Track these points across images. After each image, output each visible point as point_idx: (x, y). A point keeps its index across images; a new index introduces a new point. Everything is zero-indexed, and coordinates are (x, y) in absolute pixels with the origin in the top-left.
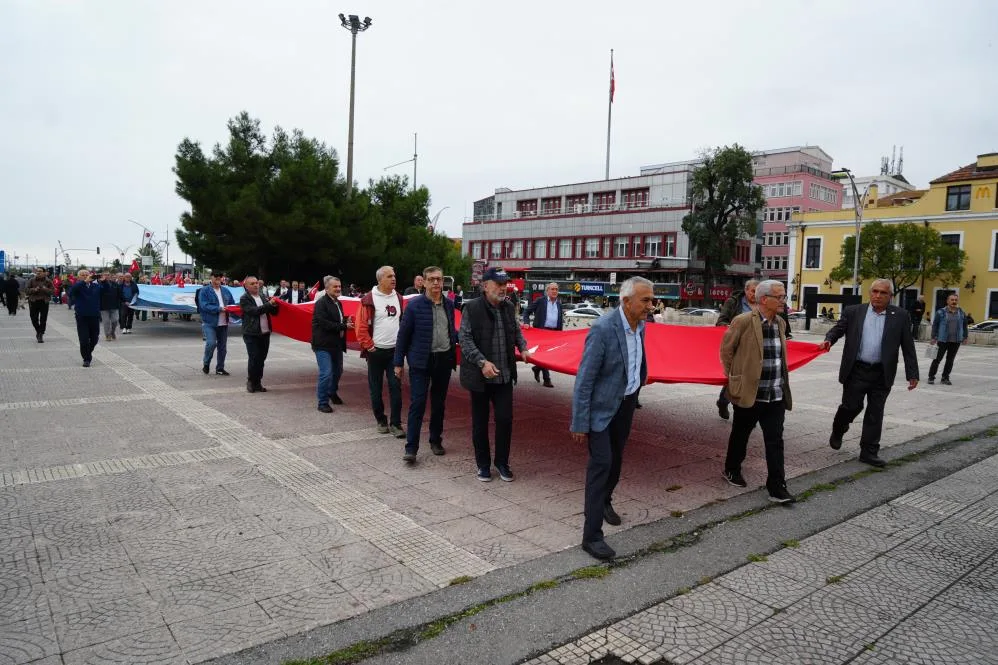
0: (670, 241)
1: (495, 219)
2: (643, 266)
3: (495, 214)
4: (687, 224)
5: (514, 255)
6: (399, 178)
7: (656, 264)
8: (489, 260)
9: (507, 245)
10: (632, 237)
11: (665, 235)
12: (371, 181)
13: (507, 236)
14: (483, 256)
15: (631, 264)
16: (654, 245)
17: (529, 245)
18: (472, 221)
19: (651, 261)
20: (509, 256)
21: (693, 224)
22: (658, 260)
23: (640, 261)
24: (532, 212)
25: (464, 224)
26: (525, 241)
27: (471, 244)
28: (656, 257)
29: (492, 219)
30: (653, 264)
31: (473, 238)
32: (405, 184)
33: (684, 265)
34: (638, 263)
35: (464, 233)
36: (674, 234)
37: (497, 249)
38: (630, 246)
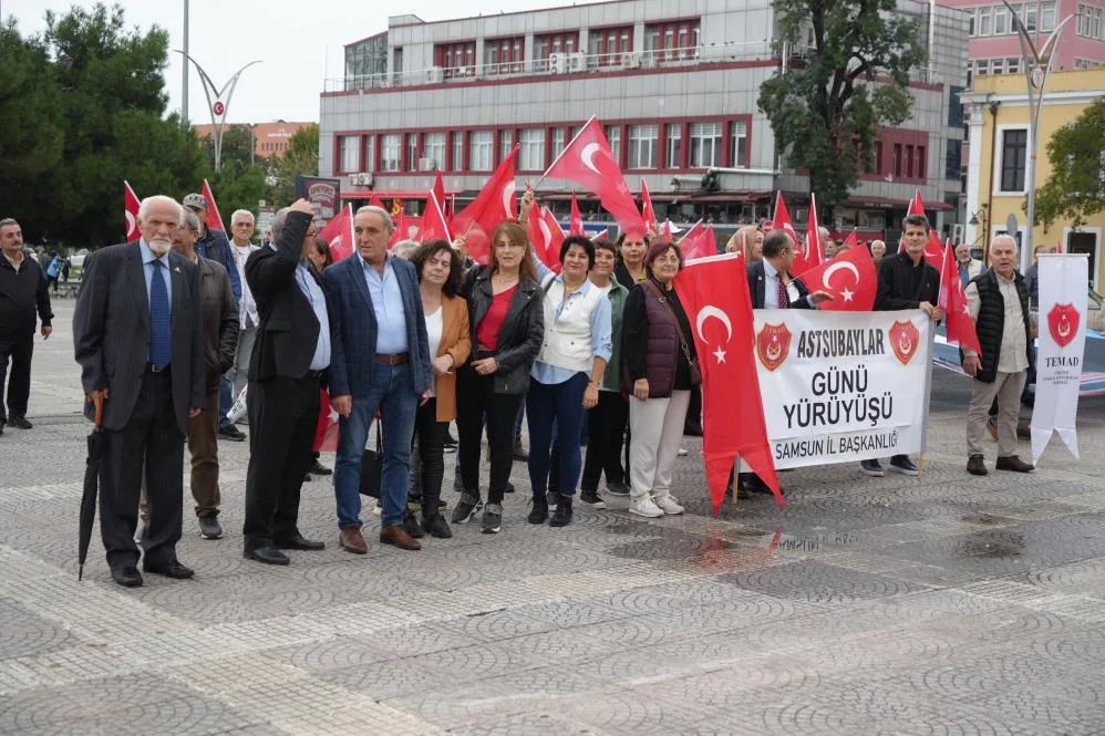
0: (740, 133)
1: (388, 84)
2: (687, 188)
3: (390, 72)
4: (771, 96)
5: (426, 164)
6: (103, 10)
7: (711, 184)
8: (374, 175)
9: (414, 143)
10: (665, 125)
11: (729, 123)
12: (49, 16)
13: (413, 122)
14: (363, 168)
15: (663, 184)
16: (708, 141)
17: (459, 143)
18: (340, 88)
19: (699, 178)
20: (416, 165)
21: (781, 97)
22: (714, 174)
23: (679, 177)
24: (463, 70)
25: (324, 95)
26: (451, 134)
27: (339, 139)
28: (713, 168)
29: (382, 84)
30: (704, 183)
31: (342, 127)
32: (117, 23)
33: (766, 186)
34: (676, 182)
35: (323, 114)
36: (747, 119)
37: (392, 149)
38: (663, 144)
